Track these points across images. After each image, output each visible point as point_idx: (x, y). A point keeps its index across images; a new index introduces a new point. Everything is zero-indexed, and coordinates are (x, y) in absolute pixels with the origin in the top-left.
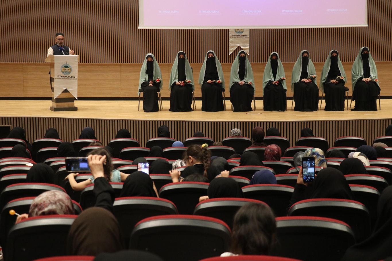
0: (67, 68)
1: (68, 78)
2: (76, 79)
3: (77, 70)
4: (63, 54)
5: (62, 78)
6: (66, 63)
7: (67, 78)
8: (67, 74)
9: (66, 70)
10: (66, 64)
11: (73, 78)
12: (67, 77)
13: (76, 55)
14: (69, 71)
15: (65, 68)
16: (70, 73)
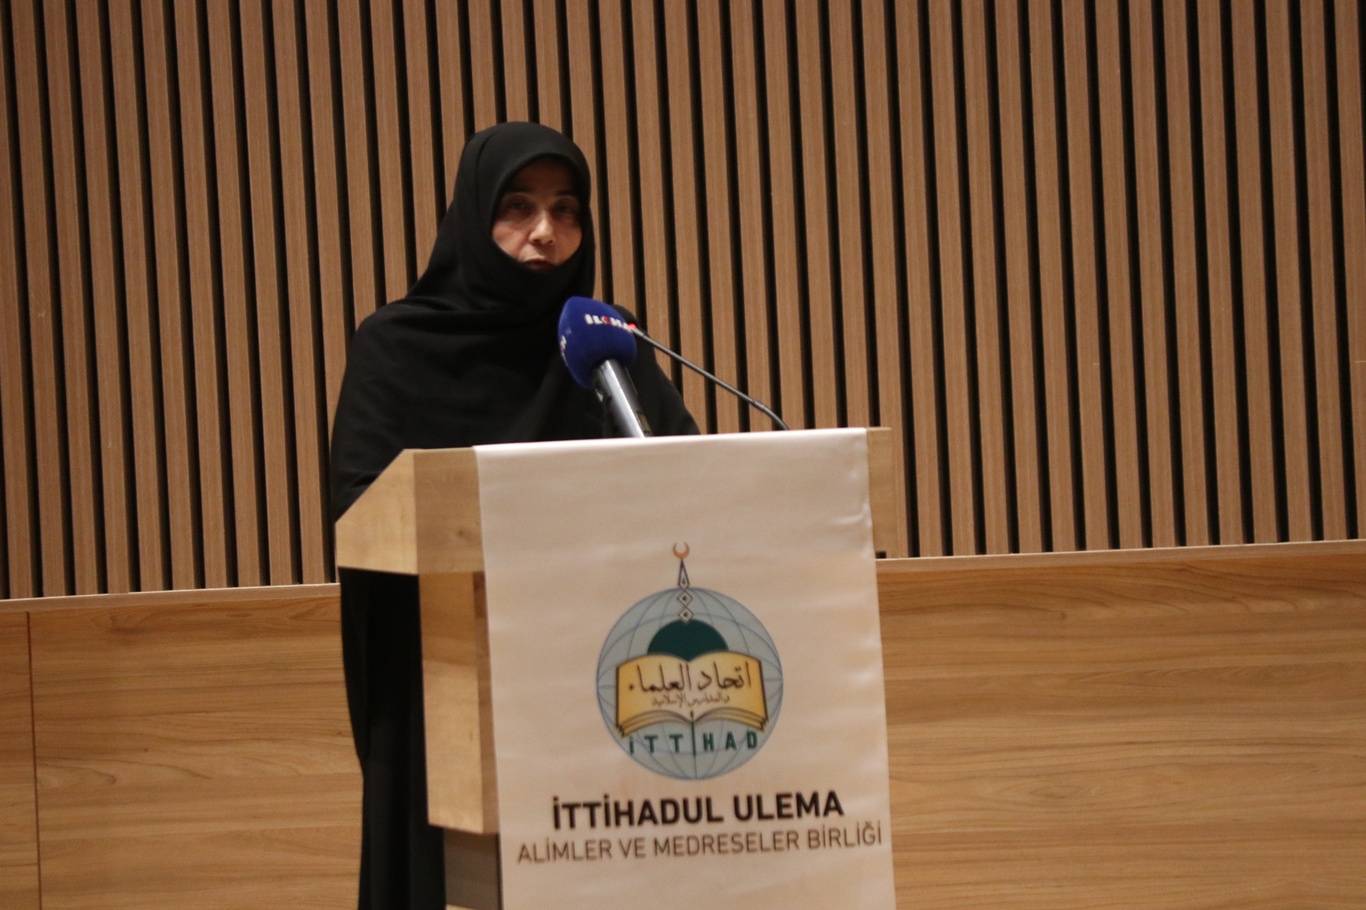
0: (703, 664)
1: (731, 824)
2: (867, 834)
3: (872, 676)
4: (618, 430)
5: (625, 832)
6: (683, 579)
7: (704, 828)
8: (705, 759)
9: (693, 702)
10: (684, 588)
11: (809, 821)
12: (705, 810)
13: (843, 422)
14: (745, 698)
15: (671, 666)
16: (752, 742)
